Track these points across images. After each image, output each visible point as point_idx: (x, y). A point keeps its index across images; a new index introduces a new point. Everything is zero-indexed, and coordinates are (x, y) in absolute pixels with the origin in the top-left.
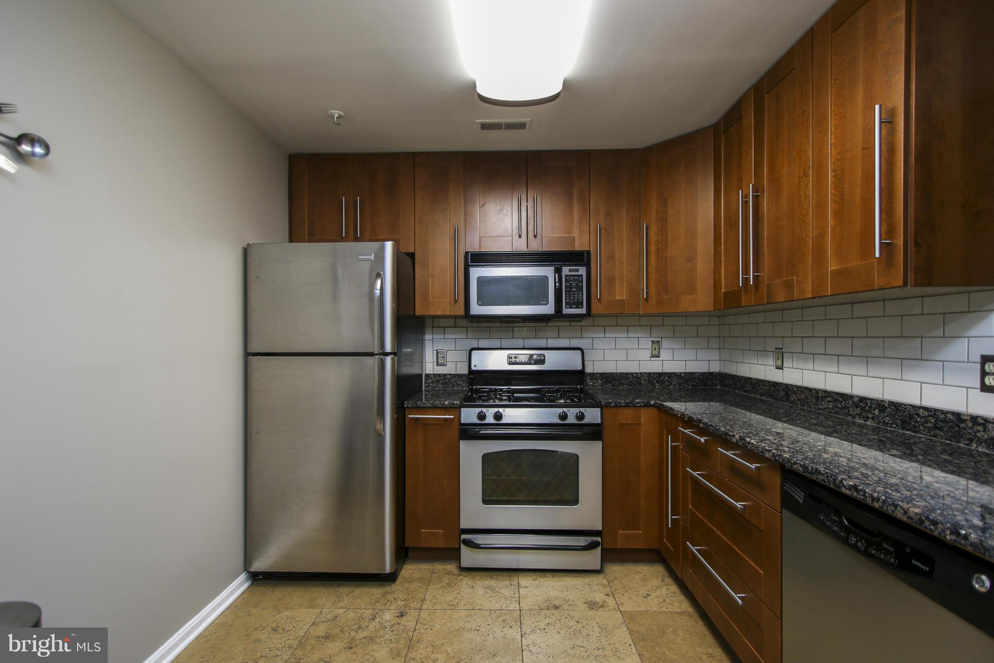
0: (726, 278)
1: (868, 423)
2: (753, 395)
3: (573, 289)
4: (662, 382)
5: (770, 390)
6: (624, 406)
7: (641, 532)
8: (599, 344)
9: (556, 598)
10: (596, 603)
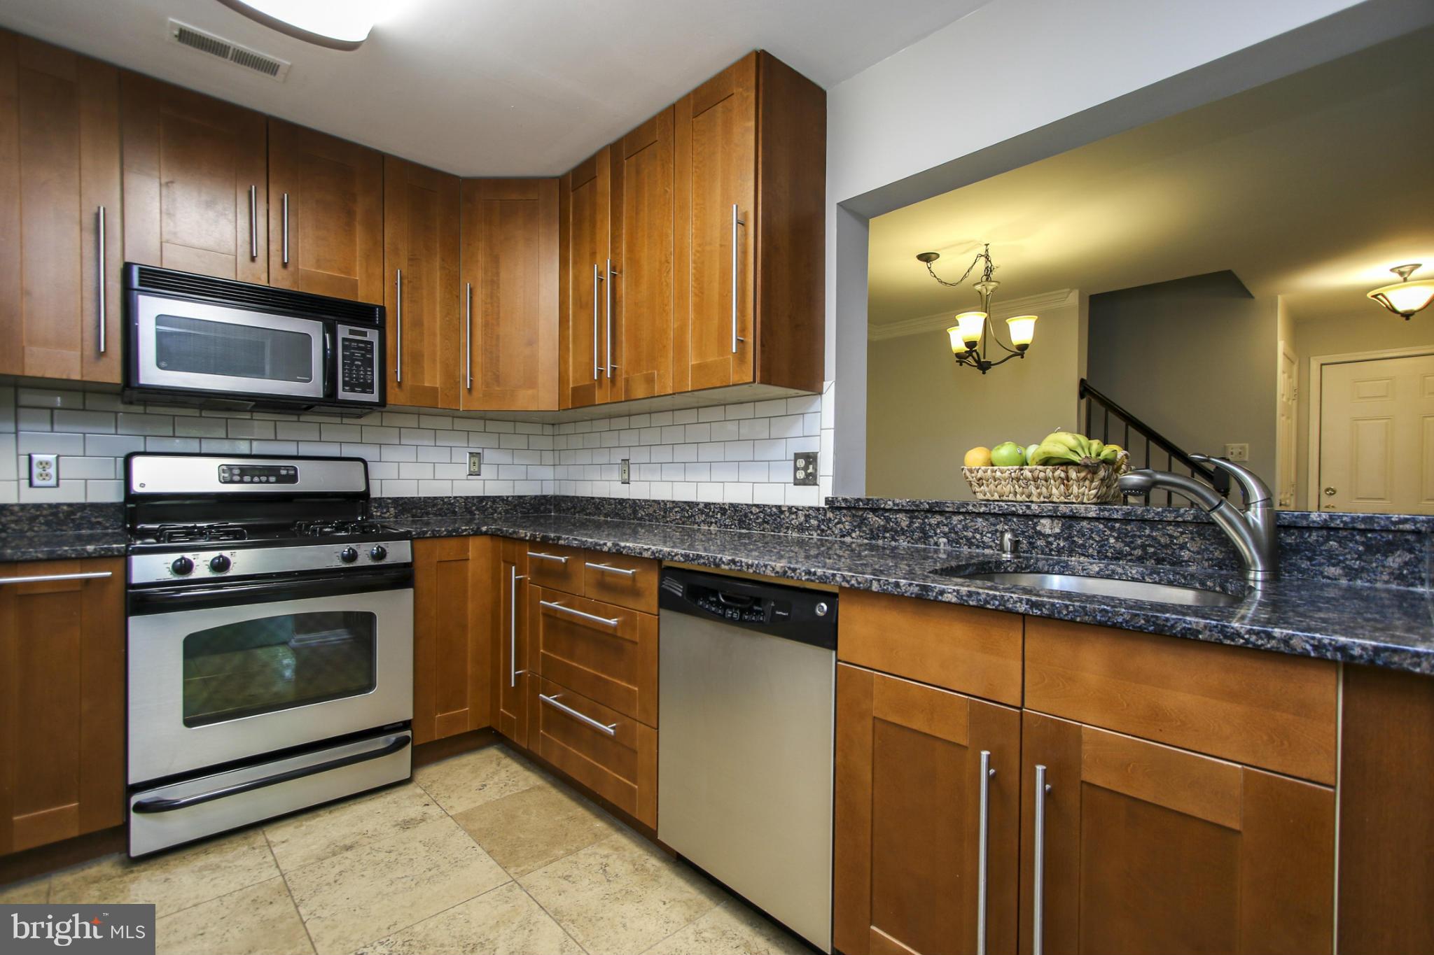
0: (575, 370)
1: (712, 528)
2: (596, 518)
3: (356, 363)
4: (483, 510)
5: (616, 508)
6: (445, 537)
7: (467, 709)
8: (389, 454)
9: (344, 837)
10: (412, 819)
